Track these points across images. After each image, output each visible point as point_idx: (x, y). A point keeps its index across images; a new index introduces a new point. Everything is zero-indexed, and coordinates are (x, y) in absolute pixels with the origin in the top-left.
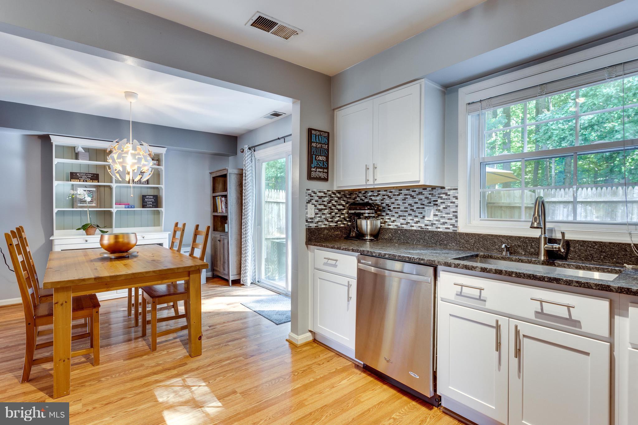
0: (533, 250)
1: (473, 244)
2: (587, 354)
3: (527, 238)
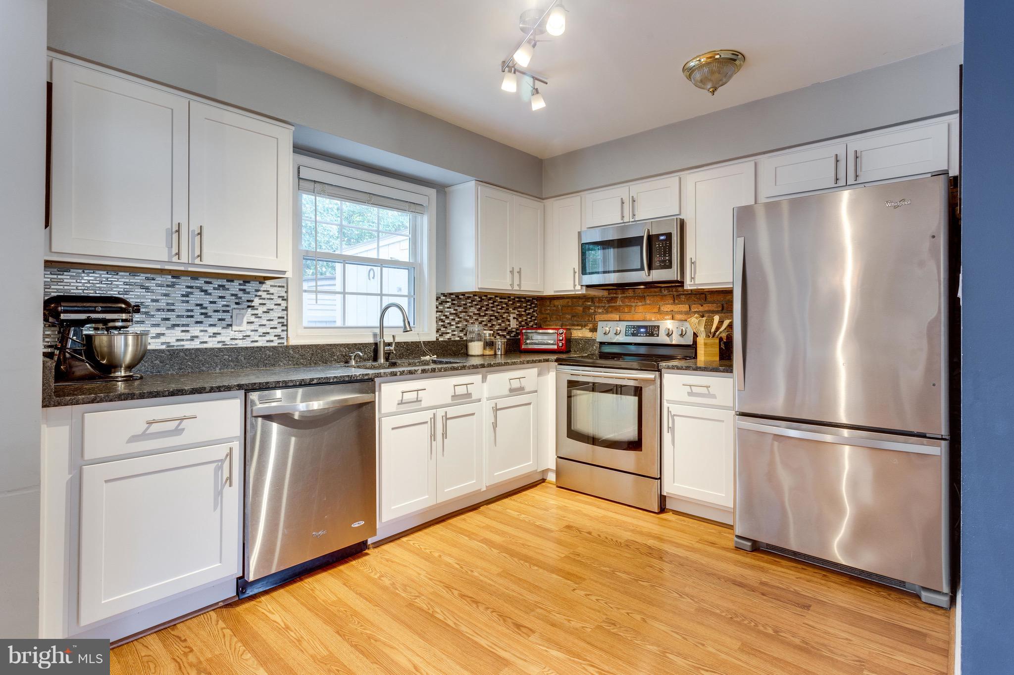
0: (366, 356)
1: (309, 359)
3: (361, 344)
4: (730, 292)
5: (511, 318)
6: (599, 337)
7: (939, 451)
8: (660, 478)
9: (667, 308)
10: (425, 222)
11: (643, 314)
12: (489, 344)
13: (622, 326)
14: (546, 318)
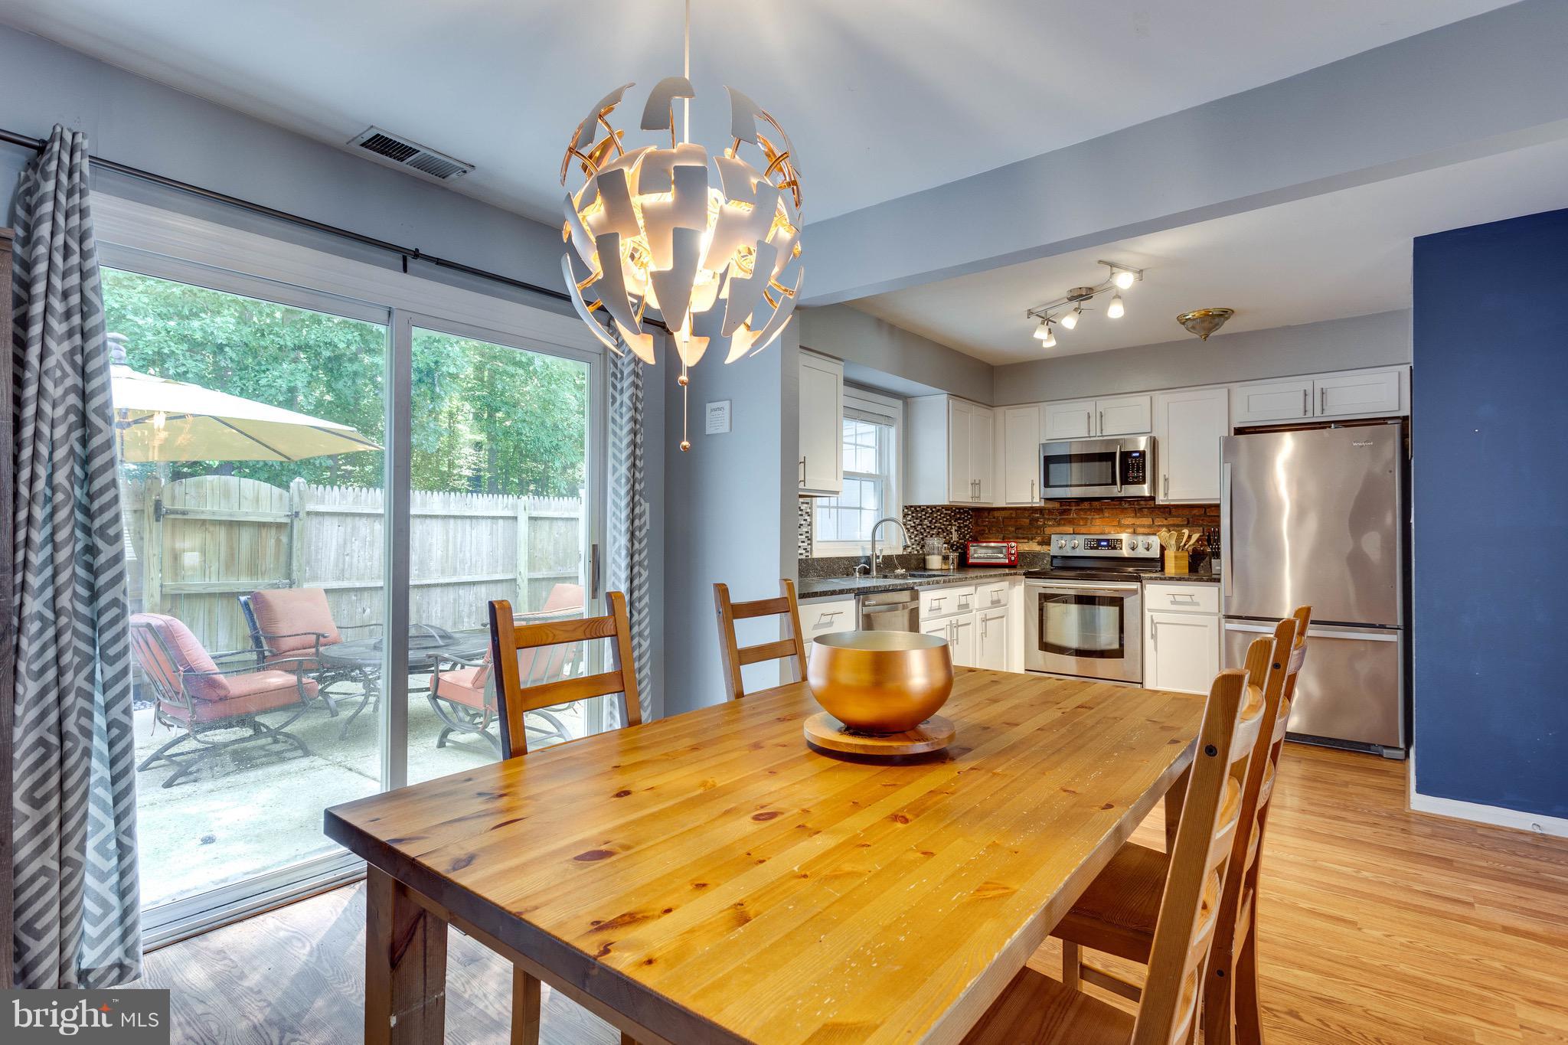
2: (969, 624)
4: (1218, 506)
5: (953, 531)
6: (1054, 550)
7: (1396, 638)
8: (1142, 683)
9: (1129, 521)
10: (893, 434)
11: (1102, 527)
12: (945, 558)
13: (1079, 541)
14: (984, 530)
